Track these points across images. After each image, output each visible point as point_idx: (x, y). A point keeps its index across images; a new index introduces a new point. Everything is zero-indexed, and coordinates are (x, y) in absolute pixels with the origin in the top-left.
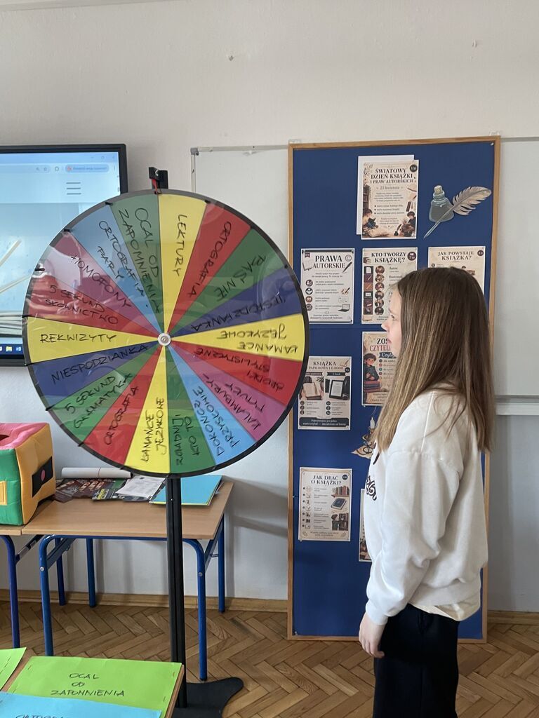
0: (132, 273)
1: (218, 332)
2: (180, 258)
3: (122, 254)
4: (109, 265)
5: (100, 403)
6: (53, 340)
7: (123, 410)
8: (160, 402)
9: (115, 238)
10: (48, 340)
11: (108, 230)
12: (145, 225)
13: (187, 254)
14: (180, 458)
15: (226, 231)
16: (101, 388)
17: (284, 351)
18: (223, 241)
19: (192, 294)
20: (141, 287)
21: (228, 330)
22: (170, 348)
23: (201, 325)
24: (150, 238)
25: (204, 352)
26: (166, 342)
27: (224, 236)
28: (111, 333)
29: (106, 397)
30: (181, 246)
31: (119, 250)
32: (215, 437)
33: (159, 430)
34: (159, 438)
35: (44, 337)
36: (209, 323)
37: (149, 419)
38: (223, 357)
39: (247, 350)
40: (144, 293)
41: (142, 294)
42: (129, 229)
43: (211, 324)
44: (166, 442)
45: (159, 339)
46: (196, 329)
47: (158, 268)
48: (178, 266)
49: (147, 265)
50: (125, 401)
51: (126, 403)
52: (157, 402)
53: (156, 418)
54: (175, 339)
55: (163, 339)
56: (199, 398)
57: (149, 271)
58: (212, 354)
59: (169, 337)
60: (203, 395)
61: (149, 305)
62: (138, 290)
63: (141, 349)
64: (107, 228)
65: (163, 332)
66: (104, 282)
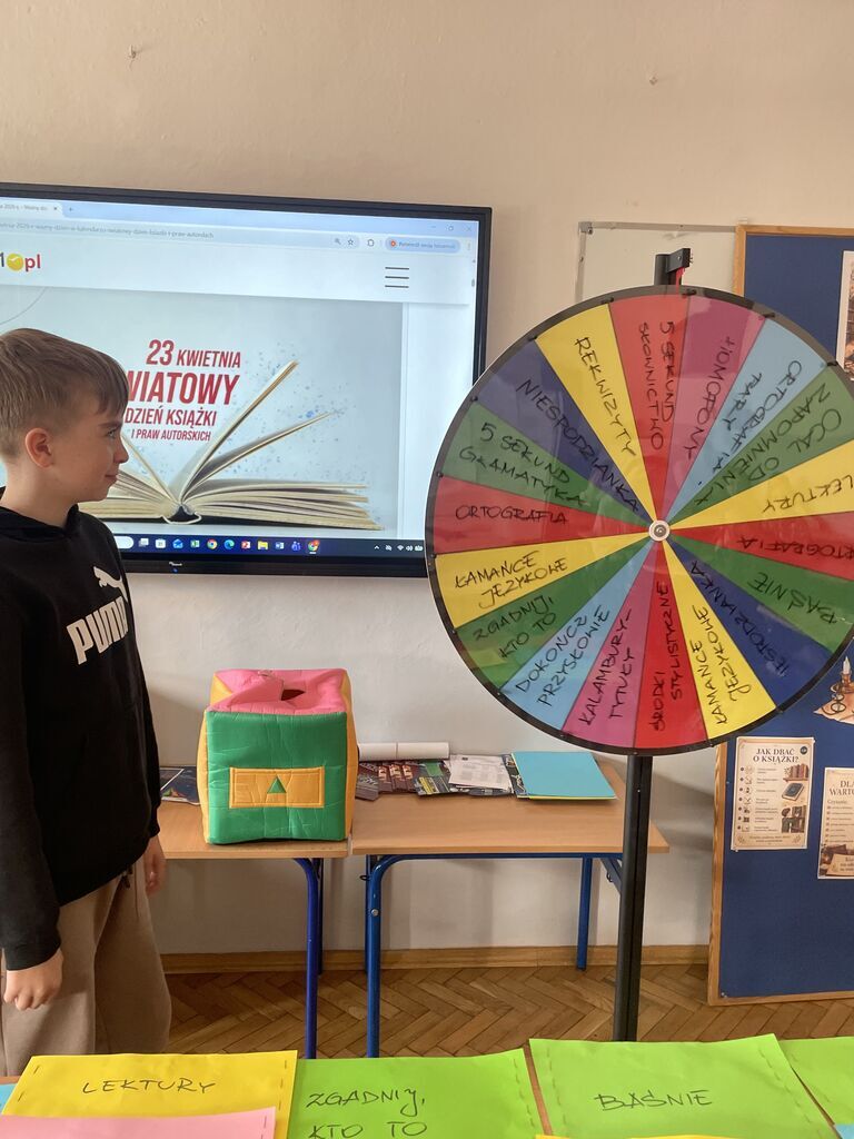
0: (742, 440)
1: (701, 603)
2: (790, 502)
3: (763, 414)
4: (739, 402)
5: (518, 476)
6: (587, 359)
7: (522, 516)
9: (783, 394)
11: (790, 378)
12: (818, 432)
13: (799, 510)
14: (485, 632)
16: (543, 466)
18: (836, 554)
19: (744, 542)
20: (723, 465)
21: (712, 615)
22: (649, 545)
23: (702, 574)
24: (803, 446)
25: (664, 596)
26: (655, 533)
27: (844, 552)
28: (636, 446)
29: (531, 481)
30: (807, 497)
31: (767, 407)
32: (541, 669)
33: (516, 584)
36: (711, 585)
37: (527, 561)
38: (668, 626)
39: (692, 656)
41: (715, 469)
42: (803, 410)
43: (710, 589)
44: (500, 602)
46: (694, 570)
47: (763, 477)
48: (777, 505)
49: (762, 457)
50: (539, 512)
51: (536, 515)
52: (558, 561)
53: (532, 569)
54: (667, 546)
55: (659, 530)
56: (592, 619)
57: (753, 465)
58: (665, 609)
60: (600, 623)
61: (702, 486)
62: (720, 461)
63: (628, 501)
64: (793, 375)
65: (669, 525)
66: (711, 403)
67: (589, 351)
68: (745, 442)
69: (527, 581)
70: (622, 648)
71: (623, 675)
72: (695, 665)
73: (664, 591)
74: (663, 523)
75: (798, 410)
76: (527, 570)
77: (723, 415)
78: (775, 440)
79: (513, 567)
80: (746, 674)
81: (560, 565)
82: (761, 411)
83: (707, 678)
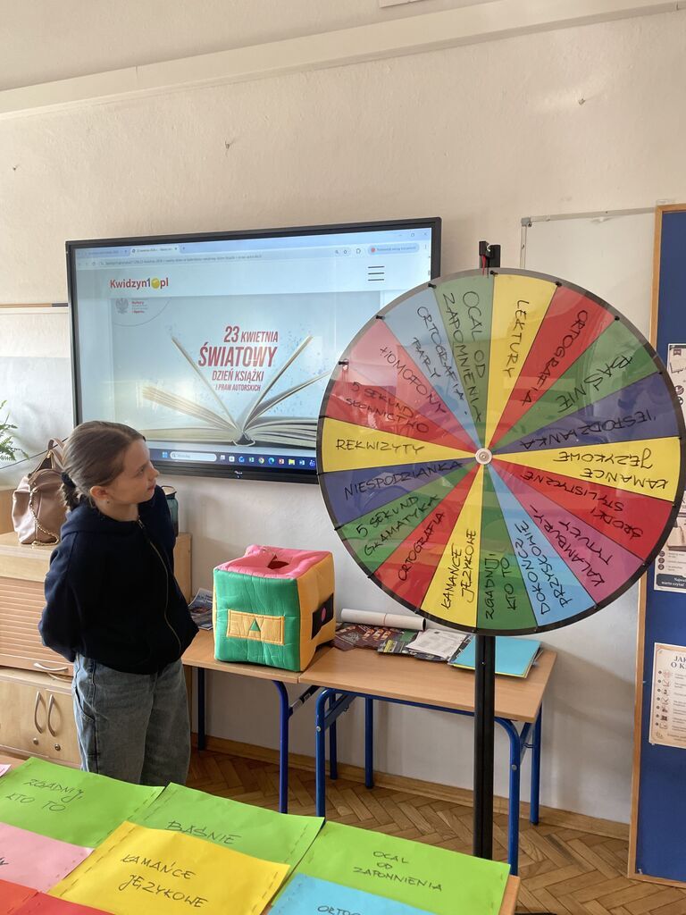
0: (451, 370)
1: (556, 453)
2: (515, 354)
3: (442, 348)
4: (425, 361)
5: (398, 528)
6: (350, 447)
7: (425, 540)
8: (470, 535)
9: (435, 328)
10: (345, 446)
11: (427, 318)
12: (474, 313)
13: (524, 350)
14: (490, 610)
15: (579, 322)
16: (400, 509)
17: (647, 484)
18: (574, 335)
19: (525, 401)
20: (461, 391)
21: (569, 450)
22: (491, 470)
23: (533, 442)
24: (478, 328)
25: (534, 477)
26: (484, 460)
27: (576, 328)
28: (419, 444)
29: (406, 521)
30: (517, 340)
31: (438, 343)
32: (539, 590)
33: (468, 570)
34: (466, 580)
35: (341, 443)
36: (545, 439)
37: (455, 554)
38: (559, 485)
39: (594, 480)
40: (464, 396)
41: (461, 398)
42: (453, 317)
43: (547, 442)
44: (474, 587)
45: (476, 456)
46: (527, 446)
47: (485, 367)
48: (511, 365)
49: (471, 362)
50: (428, 528)
51: (429, 531)
52: (468, 535)
53: (464, 554)
54: (497, 457)
55: (482, 455)
56: (522, 536)
57: (473, 370)
58: (544, 481)
59: (490, 453)
60: (528, 531)
61: (469, 412)
62: (457, 392)
63: (453, 467)
64: (426, 316)
65: (483, 447)
66: (416, 381)
67: (346, 443)
68: (454, 369)
69: (470, 562)
70: (557, 526)
71: (579, 537)
72: (603, 481)
73: (530, 475)
74: (479, 452)
75: (452, 321)
76: (462, 558)
77: (428, 375)
78: (464, 346)
79: (455, 565)
80: (634, 447)
81: (471, 535)
82: (439, 348)
83: (619, 477)
